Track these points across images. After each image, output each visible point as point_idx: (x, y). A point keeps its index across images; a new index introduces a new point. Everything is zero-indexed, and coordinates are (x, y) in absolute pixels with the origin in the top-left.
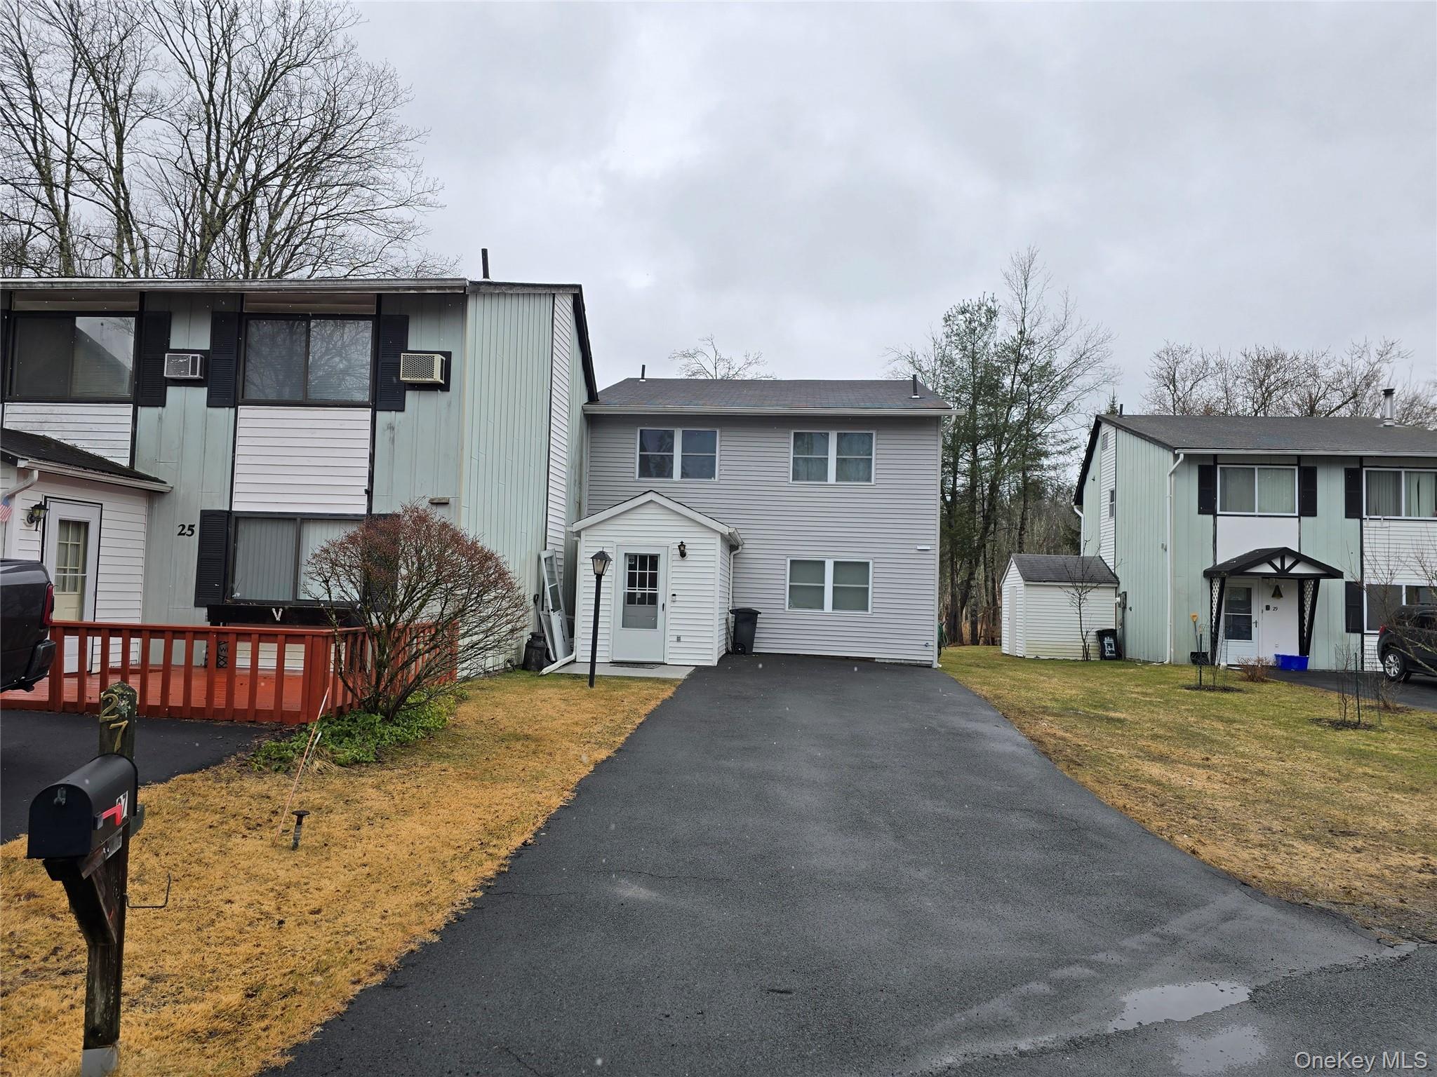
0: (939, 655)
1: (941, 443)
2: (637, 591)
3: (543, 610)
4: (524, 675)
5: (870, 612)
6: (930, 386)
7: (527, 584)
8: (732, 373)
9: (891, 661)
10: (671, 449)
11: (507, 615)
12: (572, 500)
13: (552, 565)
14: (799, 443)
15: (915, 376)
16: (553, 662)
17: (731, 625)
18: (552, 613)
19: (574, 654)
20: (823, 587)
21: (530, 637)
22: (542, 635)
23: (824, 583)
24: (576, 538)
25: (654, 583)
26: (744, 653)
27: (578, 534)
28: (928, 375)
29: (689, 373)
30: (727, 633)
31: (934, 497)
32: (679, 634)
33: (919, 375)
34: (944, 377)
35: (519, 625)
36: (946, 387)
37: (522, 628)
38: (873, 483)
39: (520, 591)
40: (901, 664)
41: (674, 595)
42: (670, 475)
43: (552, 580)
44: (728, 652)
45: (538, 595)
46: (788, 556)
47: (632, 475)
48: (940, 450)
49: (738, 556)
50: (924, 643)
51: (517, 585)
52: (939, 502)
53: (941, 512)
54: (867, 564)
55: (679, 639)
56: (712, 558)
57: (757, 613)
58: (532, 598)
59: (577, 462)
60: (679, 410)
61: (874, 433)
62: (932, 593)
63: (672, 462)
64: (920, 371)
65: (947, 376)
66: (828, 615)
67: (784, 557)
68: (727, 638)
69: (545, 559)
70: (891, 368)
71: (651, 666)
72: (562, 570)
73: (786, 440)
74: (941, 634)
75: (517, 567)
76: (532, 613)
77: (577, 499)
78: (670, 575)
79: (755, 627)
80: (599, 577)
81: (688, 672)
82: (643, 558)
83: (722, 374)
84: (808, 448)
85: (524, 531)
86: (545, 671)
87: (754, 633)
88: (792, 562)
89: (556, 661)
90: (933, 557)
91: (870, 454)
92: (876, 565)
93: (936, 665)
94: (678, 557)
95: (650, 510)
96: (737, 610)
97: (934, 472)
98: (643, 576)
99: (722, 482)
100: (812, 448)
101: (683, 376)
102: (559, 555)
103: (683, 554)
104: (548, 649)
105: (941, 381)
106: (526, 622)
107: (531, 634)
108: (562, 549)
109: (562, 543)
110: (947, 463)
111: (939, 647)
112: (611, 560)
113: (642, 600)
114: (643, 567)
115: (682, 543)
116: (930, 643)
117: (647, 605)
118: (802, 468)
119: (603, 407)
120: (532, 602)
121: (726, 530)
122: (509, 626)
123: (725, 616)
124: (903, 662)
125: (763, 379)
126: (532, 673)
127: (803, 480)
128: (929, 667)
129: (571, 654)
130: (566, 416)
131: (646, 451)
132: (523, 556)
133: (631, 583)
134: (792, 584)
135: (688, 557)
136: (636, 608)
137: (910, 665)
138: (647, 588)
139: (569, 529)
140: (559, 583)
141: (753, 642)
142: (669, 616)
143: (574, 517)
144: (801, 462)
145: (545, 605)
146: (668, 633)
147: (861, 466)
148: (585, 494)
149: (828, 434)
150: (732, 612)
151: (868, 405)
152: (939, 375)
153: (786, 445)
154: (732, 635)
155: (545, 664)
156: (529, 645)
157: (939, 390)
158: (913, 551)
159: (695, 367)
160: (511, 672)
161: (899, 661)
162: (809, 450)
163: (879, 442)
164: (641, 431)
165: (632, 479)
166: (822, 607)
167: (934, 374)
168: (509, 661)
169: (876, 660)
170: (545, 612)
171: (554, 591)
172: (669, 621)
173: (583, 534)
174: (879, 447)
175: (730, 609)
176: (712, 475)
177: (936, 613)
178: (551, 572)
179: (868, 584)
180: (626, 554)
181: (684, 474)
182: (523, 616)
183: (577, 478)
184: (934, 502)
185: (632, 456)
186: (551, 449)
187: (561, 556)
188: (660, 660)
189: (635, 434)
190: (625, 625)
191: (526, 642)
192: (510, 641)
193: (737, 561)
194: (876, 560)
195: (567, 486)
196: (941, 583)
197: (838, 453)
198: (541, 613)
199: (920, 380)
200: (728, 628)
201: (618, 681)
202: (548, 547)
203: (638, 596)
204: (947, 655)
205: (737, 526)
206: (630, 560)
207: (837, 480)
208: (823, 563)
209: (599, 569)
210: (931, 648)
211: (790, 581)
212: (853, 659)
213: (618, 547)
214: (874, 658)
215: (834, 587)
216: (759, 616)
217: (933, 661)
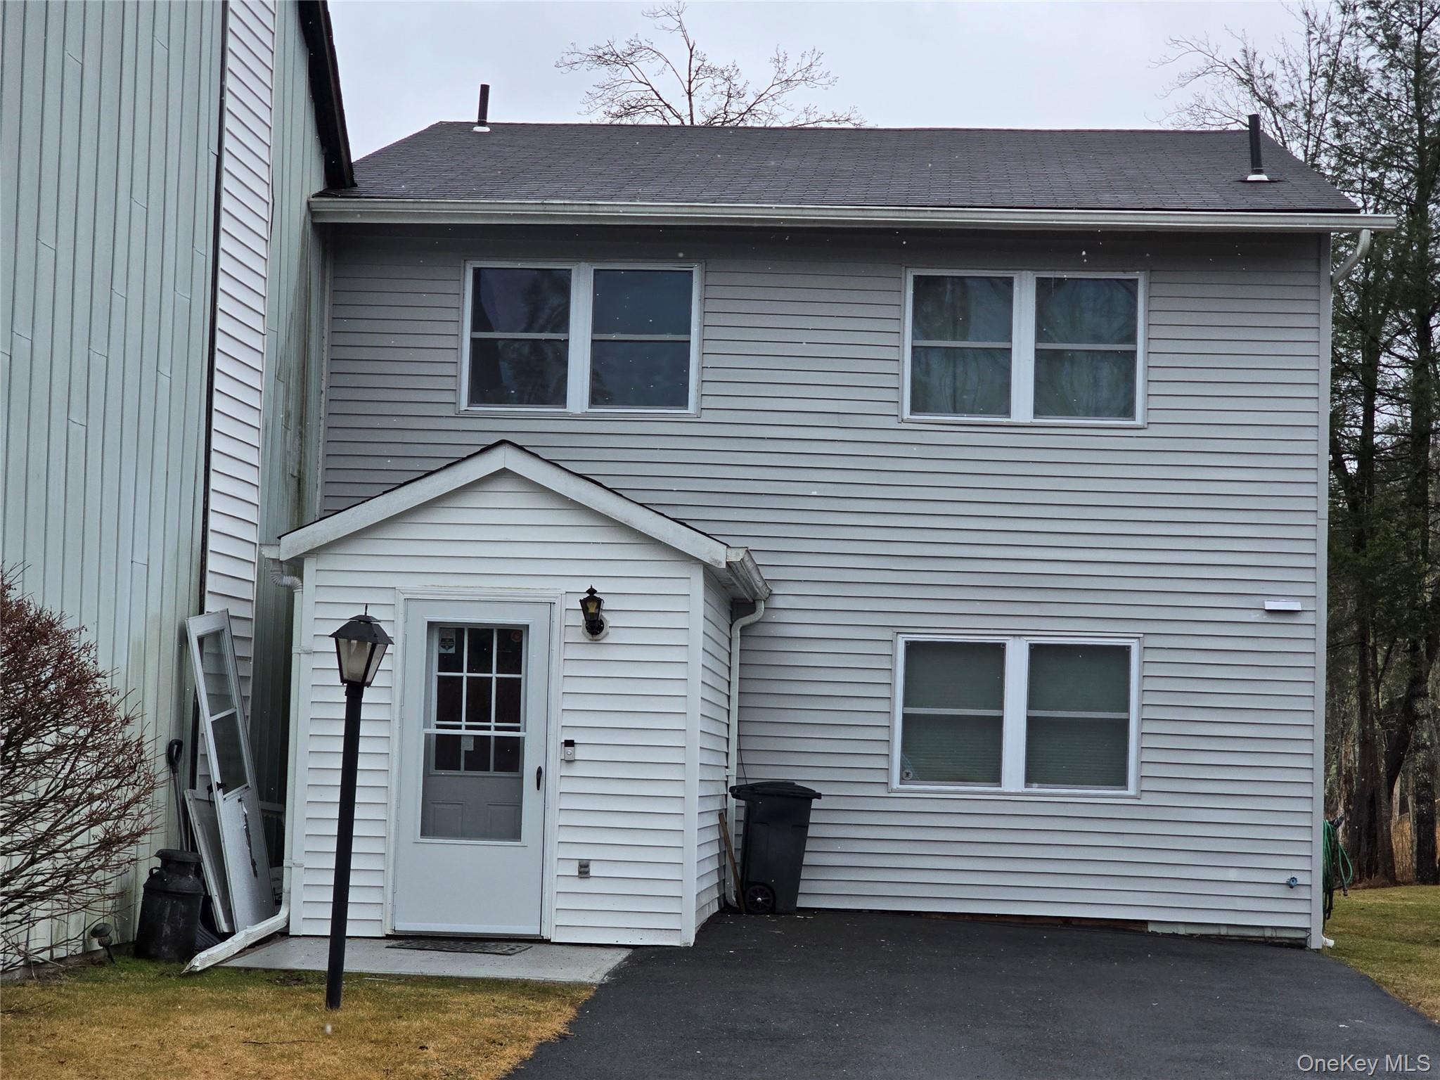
0: (1328, 910)
1: (1328, 310)
2: (464, 730)
3: (193, 786)
4: (141, 973)
5: (1132, 790)
6: (1296, 149)
7: (150, 717)
8: (736, 107)
9: (1191, 930)
10: (561, 321)
11: (92, 799)
12: (278, 464)
13: (219, 657)
14: (928, 308)
15: (1254, 119)
16: (224, 937)
17: (735, 829)
18: (218, 795)
19: (283, 913)
20: (1000, 719)
21: (158, 862)
22: (190, 857)
23: (1001, 707)
24: (287, 580)
25: (511, 708)
26: (773, 911)
27: (296, 566)
28: (1291, 115)
29: (615, 109)
30: (722, 855)
31: (1310, 462)
32: (585, 854)
33: (1266, 115)
34: (1336, 124)
35: (126, 827)
36: (1344, 151)
37: (134, 837)
38: (1139, 421)
39: (128, 730)
40: (1220, 939)
41: (569, 743)
42: (559, 397)
43: (220, 699)
44: (725, 907)
45: (179, 744)
46: (898, 629)
47: (449, 397)
48: (1328, 328)
49: (760, 630)
50: (1284, 878)
51: (120, 713)
52: (1324, 477)
53: (1332, 504)
54: (1124, 652)
55: (584, 870)
56: (679, 638)
57: (807, 796)
58: (162, 749)
59: (293, 362)
60: (585, 211)
61: (1141, 278)
62: (1306, 734)
63: (564, 363)
64: (1269, 103)
65: (1344, 119)
66: (1012, 799)
67: (887, 635)
68: (722, 869)
69: (201, 640)
70: (1185, 97)
71: (505, 947)
72: (248, 670)
73: (893, 298)
74: (1332, 851)
75: (121, 662)
76: (161, 795)
77: (293, 468)
78: (558, 686)
79: (803, 838)
80: (355, 689)
81: (611, 965)
82: (480, 636)
83: (710, 109)
84: (955, 322)
85: (140, 558)
86: (201, 961)
87: (800, 851)
88: (911, 647)
89: (232, 933)
90: (1309, 633)
91: (1132, 338)
92: (1150, 656)
93: (1319, 940)
94: (580, 634)
95: (503, 498)
96: (753, 788)
97: (1311, 392)
98: (479, 689)
99: (707, 416)
100: (967, 319)
101: (598, 117)
102: (240, 630)
103: (595, 626)
104: (208, 900)
105: (1329, 134)
106: (147, 819)
107: (161, 854)
108: (248, 611)
109: (249, 592)
110: (1346, 367)
111: (1328, 890)
112: (388, 641)
113: (480, 756)
114: (480, 661)
115: (592, 592)
116: (1302, 879)
117: (493, 772)
118: (940, 376)
119: (365, 205)
120: (162, 763)
121: (718, 555)
122: (98, 831)
123: (716, 805)
124: (1223, 931)
125: (825, 125)
126: (163, 967)
127: (939, 410)
128: (1299, 945)
129: (275, 913)
130: (262, 229)
131: (490, 329)
132: (137, 631)
133: (447, 708)
134: (912, 711)
135: (611, 636)
136: (462, 781)
137: (1245, 940)
138: (493, 724)
139: (270, 553)
140: (241, 710)
141: (796, 880)
142: (556, 803)
143: (284, 516)
144: (935, 362)
145: (200, 771)
146: (554, 852)
147: (1106, 372)
148: (317, 452)
149: (1009, 282)
150: (737, 792)
151: (1125, 199)
152: (1323, 117)
153: (893, 312)
154: (738, 858)
155: (199, 941)
156: (155, 885)
157: (1323, 160)
158: (1255, 616)
159: (636, 92)
160: (101, 964)
162: (959, 328)
163: (1156, 304)
164: (478, 273)
165: (449, 410)
166: (996, 778)
167: (1309, 115)
168: (96, 933)
169: (1151, 928)
170: (201, 792)
171: (225, 730)
172: (555, 819)
173: (309, 567)
174: (1156, 318)
175: (733, 783)
176: (680, 399)
177: (1320, 793)
178: (218, 678)
179: (1126, 709)
180: (431, 625)
181: (598, 396)
182: (136, 800)
183: (292, 405)
184: (1310, 476)
185: (451, 342)
186: (220, 305)
187: (246, 630)
188: (530, 929)
189: (460, 281)
190: (431, 827)
191: (144, 877)
192: (99, 875)
193: (752, 644)
194: (1150, 642)
195: (266, 430)
196: (1331, 707)
197: (1040, 336)
198: (188, 794)
199: (1268, 129)
200: (724, 840)
201: (408, 989)
202: (211, 605)
203: (468, 746)
204: (1350, 911)
205: (753, 544)
206: (443, 642)
207: (1037, 412)
208: (999, 649)
209: (357, 666)
210: (1304, 893)
211: (906, 703)
212: (1083, 923)
213: (410, 603)
214: (1145, 922)
215: (1032, 722)
216: (815, 803)
217: (1310, 928)
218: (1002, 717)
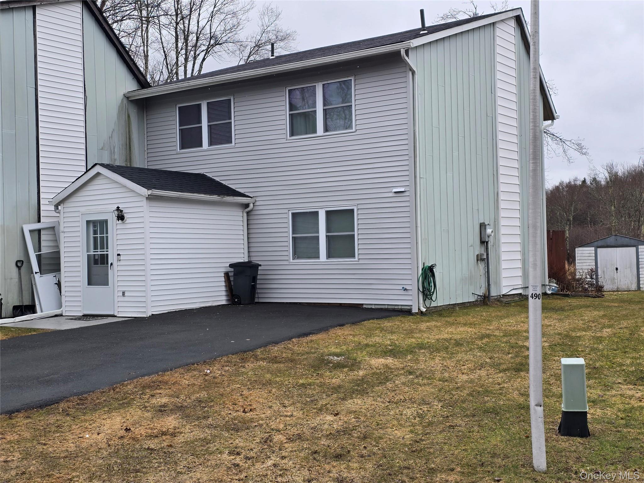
5: (356, 259)
9: (377, 307)
10: (200, 121)
19: (61, 309)
20: (318, 237)
23: (318, 232)
25: (106, 245)
26: (240, 304)
27: (59, 207)
32: (124, 289)
38: (354, 130)
40: (386, 309)
41: (119, 255)
42: (201, 145)
45: (22, 261)
46: (289, 209)
50: (403, 288)
54: (352, 211)
55: (124, 293)
56: (141, 220)
61: (352, 78)
66: (323, 263)
67: (286, 211)
78: (116, 237)
79: (255, 279)
88: (293, 214)
91: (351, 101)
92: (360, 212)
93: (417, 309)
98: (102, 240)
103: (120, 218)
113: (102, 261)
114: (102, 231)
115: (118, 207)
116: (408, 287)
117: (99, 265)
118: (297, 123)
121: (146, 193)
124: (387, 307)
127: (298, 134)
128: (409, 311)
133: (96, 246)
134: (294, 236)
135: (127, 220)
138: (99, 250)
142: (117, 273)
144: (295, 118)
146: (116, 289)
147: (344, 114)
149: (315, 87)
153: (283, 103)
158: (391, 195)
161: (369, 307)
163: (357, 87)
165: (174, 152)
166: (318, 257)
169: (364, 306)
172: (116, 279)
174: (358, 92)
179: (354, 231)
180: (88, 222)
181: (211, 143)
185: (174, 131)
188: (111, 313)
189: (175, 111)
190: (89, 283)
194: (360, 207)
197: (324, 104)
200: (228, 282)
202: (45, 220)
207: (324, 131)
208: (317, 213)
210: (410, 293)
211: (293, 233)
212: (345, 305)
213: (83, 215)
214: (363, 304)
215: (327, 237)
216: (260, 268)
217: (412, 305)
218: (319, 236)
